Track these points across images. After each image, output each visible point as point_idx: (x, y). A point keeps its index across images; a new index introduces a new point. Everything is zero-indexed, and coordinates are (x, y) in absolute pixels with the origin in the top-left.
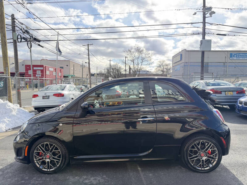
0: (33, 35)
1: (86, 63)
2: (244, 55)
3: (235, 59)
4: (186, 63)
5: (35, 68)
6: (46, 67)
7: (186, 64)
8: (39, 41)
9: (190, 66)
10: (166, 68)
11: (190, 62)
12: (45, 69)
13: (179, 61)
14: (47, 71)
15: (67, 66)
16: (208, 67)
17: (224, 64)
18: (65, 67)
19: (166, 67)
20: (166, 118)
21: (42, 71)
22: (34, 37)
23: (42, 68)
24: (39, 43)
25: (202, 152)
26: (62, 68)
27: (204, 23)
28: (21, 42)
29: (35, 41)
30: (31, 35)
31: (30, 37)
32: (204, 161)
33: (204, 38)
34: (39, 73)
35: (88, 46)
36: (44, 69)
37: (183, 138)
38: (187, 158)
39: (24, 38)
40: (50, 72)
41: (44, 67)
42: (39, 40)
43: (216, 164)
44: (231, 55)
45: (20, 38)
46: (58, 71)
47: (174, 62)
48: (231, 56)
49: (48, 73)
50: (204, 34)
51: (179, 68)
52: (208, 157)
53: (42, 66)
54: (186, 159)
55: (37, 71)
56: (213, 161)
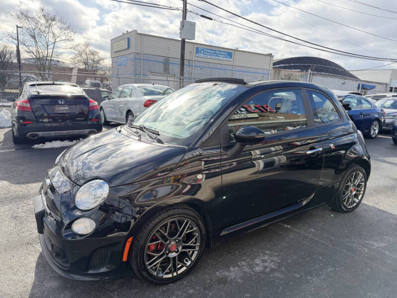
2: (211, 51)
3: (202, 56)
4: (138, 54)
7: (137, 57)
9: (143, 60)
10: (91, 59)
11: (144, 54)
13: (125, 49)
16: (169, 65)
17: (189, 62)
19: (92, 57)
33: (185, 17)
44: (197, 49)
47: (115, 50)
48: (197, 52)
50: (185, 11)
51: (126, 61)
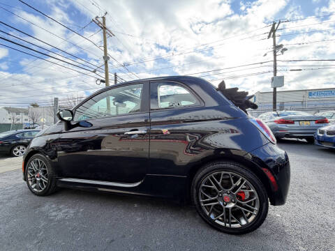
17: (302, 103)
20: (165, 130)
25: (226, 194)
27: (275, 61)
32: (230, 211)
33: (275, 75)
37: (189, 164)
38: (198, 200)
43: (254, 220)
44: (310, 93)
50: (275, 71)
52: (238, 204)
54: (196, 202)
56: (249, 214)
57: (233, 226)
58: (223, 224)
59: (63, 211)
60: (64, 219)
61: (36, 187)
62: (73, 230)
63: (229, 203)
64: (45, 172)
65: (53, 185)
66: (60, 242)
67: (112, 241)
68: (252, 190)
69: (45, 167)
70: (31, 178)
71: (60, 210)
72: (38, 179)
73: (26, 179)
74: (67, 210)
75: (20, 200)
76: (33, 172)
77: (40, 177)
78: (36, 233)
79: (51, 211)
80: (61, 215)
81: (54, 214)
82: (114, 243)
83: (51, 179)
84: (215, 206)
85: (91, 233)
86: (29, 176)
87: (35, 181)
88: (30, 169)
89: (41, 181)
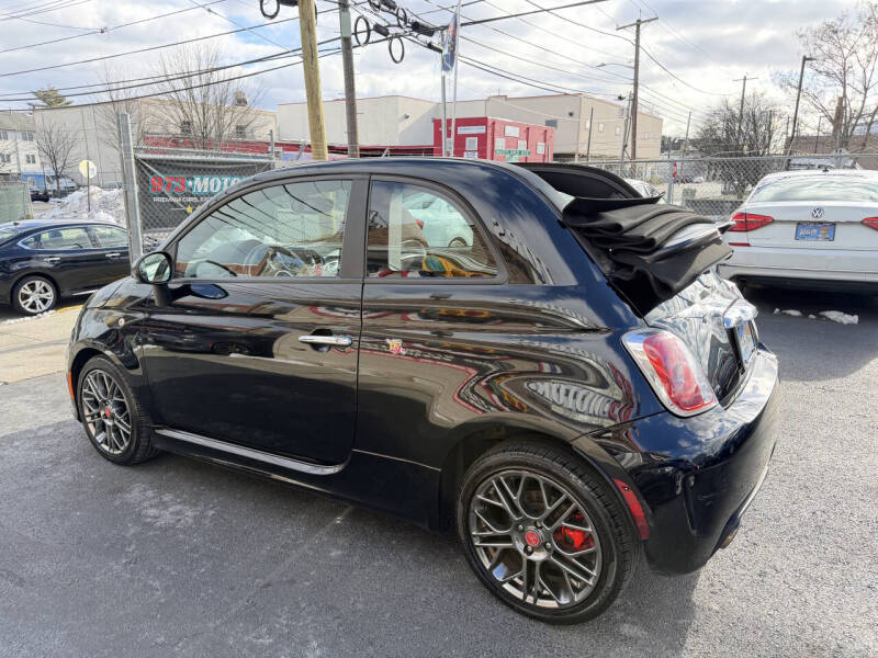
0: (408, 14)
1: (620, 98)
5: (462, 130)
6: (494, 123)
8: (429, 32)
12: (493, 130)
14: (497, 140)
15: (571, 114)
18: (562, 119)
21: (482, 138)
22: (412, 19)
23: (481, 130)
24: (428, 39)
25: (533, 528)
26: (552, 123)
28: (367, 42)
29: (415, 34)
30: (401, 14)
31: (399, 18)
32: (537, 568)
34: (471, 144)
35: (638, 26)
36: (490, 131)
38: (468, 530)
39: (378, 28)
40: (507, 142)
41: (490, 123)
42: (427, 28)
45: (365, 28)
46: (536, 135)
49: (500, 144)
53: (482, 121)
55: (468, 139)
57: (542, 603)
58: (519, 594)
59: (171, 509)
60: (173, 527)
61: (106, 442)
62: (192, 551)
63: (538, 549)
64: (121, 407)
65: (144, 442)
66: (168, 569)
67: (269, 585)
68: (590, 529)
69: (119, 394)
70: (92, 416)
71: (165, 505)
72: (109, 423)
73: (80, 418)
74: (179, 507)
75: (77, 468)
76: (95, 403)
77: (113, 418)
78: (124, 546)
79: (146, 504)
80: (167, 517)
81: (152, 512)
82: (270, 588)
83: (137, 427)
84: (505, 550)
85: (226, 564)
86: (87, 413)
87: (103, 427)
88: (87, 395)
89: (116, 429)
